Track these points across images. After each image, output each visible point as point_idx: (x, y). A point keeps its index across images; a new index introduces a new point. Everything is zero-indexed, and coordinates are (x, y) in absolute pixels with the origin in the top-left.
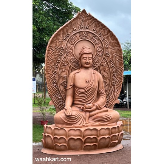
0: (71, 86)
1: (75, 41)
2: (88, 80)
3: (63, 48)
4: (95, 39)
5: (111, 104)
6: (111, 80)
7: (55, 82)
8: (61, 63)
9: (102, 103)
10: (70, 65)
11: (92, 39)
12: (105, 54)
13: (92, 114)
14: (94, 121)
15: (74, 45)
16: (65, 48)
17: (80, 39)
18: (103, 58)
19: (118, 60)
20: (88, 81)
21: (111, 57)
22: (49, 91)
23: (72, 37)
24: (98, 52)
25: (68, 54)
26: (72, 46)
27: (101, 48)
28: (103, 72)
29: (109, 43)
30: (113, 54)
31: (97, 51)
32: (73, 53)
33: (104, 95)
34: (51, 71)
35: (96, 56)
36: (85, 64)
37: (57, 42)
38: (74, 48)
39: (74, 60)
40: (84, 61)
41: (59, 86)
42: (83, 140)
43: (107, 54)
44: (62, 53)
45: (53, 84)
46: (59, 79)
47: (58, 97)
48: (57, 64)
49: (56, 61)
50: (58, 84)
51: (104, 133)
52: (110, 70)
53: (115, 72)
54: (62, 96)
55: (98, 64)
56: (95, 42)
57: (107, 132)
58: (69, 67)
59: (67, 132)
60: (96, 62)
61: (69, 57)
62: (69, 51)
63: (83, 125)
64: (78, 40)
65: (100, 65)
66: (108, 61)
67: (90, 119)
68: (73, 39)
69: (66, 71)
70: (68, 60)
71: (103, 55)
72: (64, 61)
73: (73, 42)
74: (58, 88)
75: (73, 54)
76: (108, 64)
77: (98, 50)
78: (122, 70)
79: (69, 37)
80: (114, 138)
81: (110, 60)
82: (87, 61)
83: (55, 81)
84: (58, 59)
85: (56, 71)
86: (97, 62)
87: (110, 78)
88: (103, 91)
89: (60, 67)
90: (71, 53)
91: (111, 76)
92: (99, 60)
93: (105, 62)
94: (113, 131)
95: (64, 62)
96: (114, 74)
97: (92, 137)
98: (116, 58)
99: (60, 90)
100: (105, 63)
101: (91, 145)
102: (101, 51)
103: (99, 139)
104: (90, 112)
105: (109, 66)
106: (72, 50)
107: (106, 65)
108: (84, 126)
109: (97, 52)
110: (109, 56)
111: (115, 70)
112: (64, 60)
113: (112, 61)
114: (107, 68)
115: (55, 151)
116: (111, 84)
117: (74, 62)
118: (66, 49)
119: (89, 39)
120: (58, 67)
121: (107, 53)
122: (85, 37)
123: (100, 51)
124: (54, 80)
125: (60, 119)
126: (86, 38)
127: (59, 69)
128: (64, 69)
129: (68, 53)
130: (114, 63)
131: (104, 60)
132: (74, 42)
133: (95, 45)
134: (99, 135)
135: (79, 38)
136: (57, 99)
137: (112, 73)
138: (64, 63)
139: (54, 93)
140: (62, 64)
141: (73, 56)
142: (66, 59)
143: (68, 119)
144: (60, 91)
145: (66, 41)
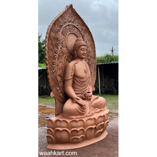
3: (58, 38)
11: (77, 33)
14: (94, 108)
17: (69, 32)
20: (86, 71)
25: (63, 45)
29: (87, 39)
34: (51, 61)
36: (83, 55)
38: (66, 39)
40: (82, 52)
44: (58, 44)
45: (52, 75)
46: (57, 70)
47: (57, 88)
48: (55, 54)
49: (55, 51)
50: (57, 75)
58: (64, 58)
62: (63, 42)
68: (65, 31)
69: (62, 62)
72: (61, 52)
73: (65, 34)
74: (57, 79)
75: (66, 46)
79: (62, 28)
82: (84, 53)
85: (55, 62)
91: (90, 67)
110: (88, 50)
115: (71, 144)
117: (67, 53)
118: (61, 40)
120: (56, 57)
124: (53, 70)
125: (76, 110)
126: (73, 31)
127: (57, 60)
128: (60, 60)
136: (56, 91)
139: (54, 84)
140: (59, 55)
142: (62, 49)
143: (82, 109)
144: (59, 82)
145: (60, 31)
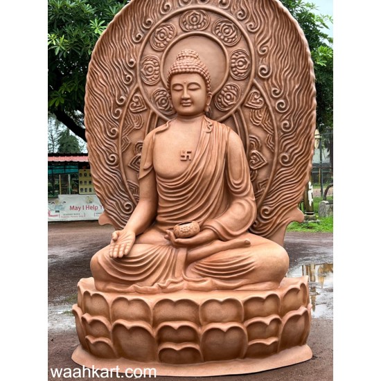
0: (145, 170)
1: (168, 39)
2: (188, 152)
3: (132, 63)
4: (227, 31)
5: (278, 222)
6: (276, 151)
7: (112, 159)
8: (128, 107)
9: (236, 220)
10: (151, 112)
11: (217, 31)
12: (256, 74)
13: (198, 255)
14: (200, 275)
15: (163, 51)
16: (138, 61)
17: (181, 33)
18: (250, 83)
19: (297, 87)
20: (186, 155)
21: (274, 81)
22: (97, 187)
23: (158, 30)
24: (235, 67)
25: (148, 79)
26: (157, 55)
27: (246, 54)
28: (251, 127)
29: (271, 37)
30: (281, 72)
31: (233, 65)
32: (162, 74)
33: (246, 195)
34: (103, 130)
35: (230, 78)
36: (181, 104)
37: (118, 47)
38: (163, 60)
39: (165, 96)
40: (176, 95)
41: (122, 171)
42: (154, 333)
43: (264, 72)
44: (129, 78)
45: (107, 167)
46: (122, 153)
47: (122, 202)
48: (116, 110)
49: (115, 101)
50: (122, 166)
51: (218, 315)
52: (272, 120)
53: (287, 126)
54: (133, 198)
55: (234, 105)
56: (226, 39)
57: (230, 311)
58: (150, 117)
59: (110, 304)
60: (228, 97)
61: (149, 89)
62: (150, 69)
63: (160, 286)
64: (176, 35)
65: (242, 105)
66: (266, 91)
67: (191, 268)
68: (162, 35)
69: (143, 129)
70: (145, 98)
71: (249, 75)
72: (137, 100)
73: (162, 45)
74: (121, 178)
75: (161, 80)
76: (265, 103)
77: (233, 61)
78: (312, 117)
79: (148, 30)
80: (257, 330)
81: (273, 89)
82: (183, 97)
83: (112, 157)
84: (120, 95)
85: (114, 131)
86: (231, 99)
87: (274, 146)
88: (243, 185)
89: (125, 119)
90: (156, 76)
91: (276, 138)
92: (237, 91)
93: (256, 97)
94: (253, 308)
95: (137, 103)
96: (285, 133)
97: (176, 325)
98: (292, 82)
99: (126, 184)
100: (256, 99)
101: (177, 348)
102: (245, 63)
103: (201, 331)
104: (190, 247)
105: (271, 109)
106: (157, 68)
107: (260, 106)
108: (165, 290)
109: (232, 68)
110: (268, 79)
111: (289, 120)
112: (137, 97)
113: (278, 92)
114: (263, 114)
116: (278, 163)
117: (164, 101)
118: (141, 65)
119: (209, 29)
120: (120, 119)
121: (263, 69)
122: (195, 27)
123: (241, 63)
124: (110, 154)
125: (98, 265)
126: (198, 28)
127: (124, 124)
128: (135, 124)
129: (148, 77)
130: (285, 99)
131: (254, 90)
132: (165, 43)
133: (226, 46)
134: (201, 320)
135: (180, 31)
136: (120, 209)
137: (279, 128)
138: (135, 107)
139: (111, 190)
140: (131, 109)
141: (160, 84)
142: (141, 94)
143: (117, 266)
144: (127, 187)
145: (141, 42)
